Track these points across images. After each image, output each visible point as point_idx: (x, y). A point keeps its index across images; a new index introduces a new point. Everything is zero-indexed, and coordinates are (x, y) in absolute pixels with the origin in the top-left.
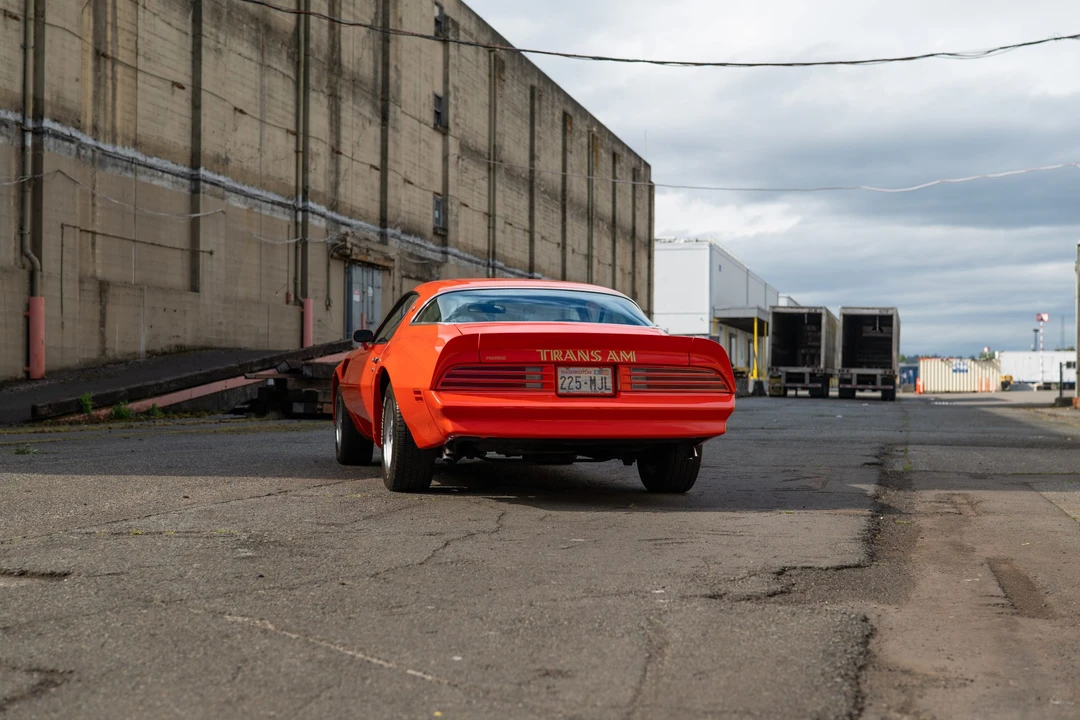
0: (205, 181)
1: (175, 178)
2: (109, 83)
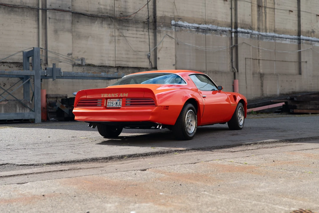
0: (303, 40)
1: (291, 40)
2: (264, 15)
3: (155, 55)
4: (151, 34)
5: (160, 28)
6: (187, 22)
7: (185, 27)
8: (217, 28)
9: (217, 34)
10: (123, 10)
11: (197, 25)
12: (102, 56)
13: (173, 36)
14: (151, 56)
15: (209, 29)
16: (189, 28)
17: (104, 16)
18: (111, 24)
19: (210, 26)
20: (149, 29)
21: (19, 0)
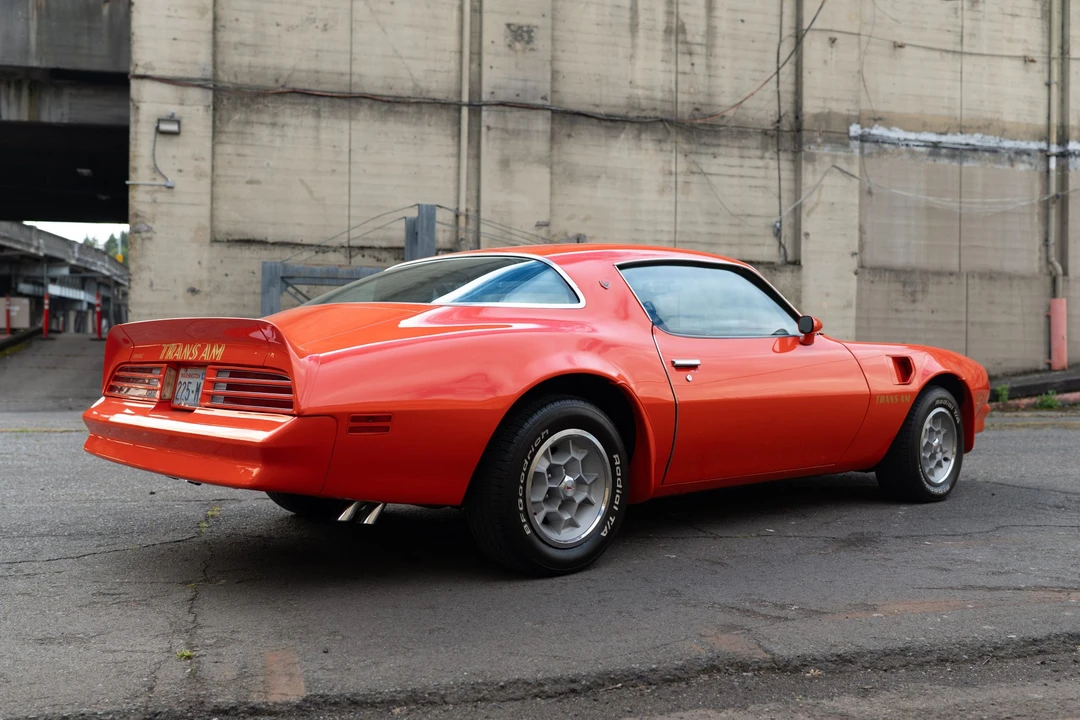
3: (795, 224)
4: (786, 166)
5: (812, 147)
6: (900, 128)
7: (894, 144)
8: (1001, 145)
9: (1000, 163)
10: (701, 99)
11: (933, 138)
12: (637, 230)
13: (855, 170)
14: (783, 227)
15: (972, 147)
16: (907, 145)
17: (646, 118)
18: (665, 141)
19: (975, 139)
20: (779, 150)
21: (410, 84)
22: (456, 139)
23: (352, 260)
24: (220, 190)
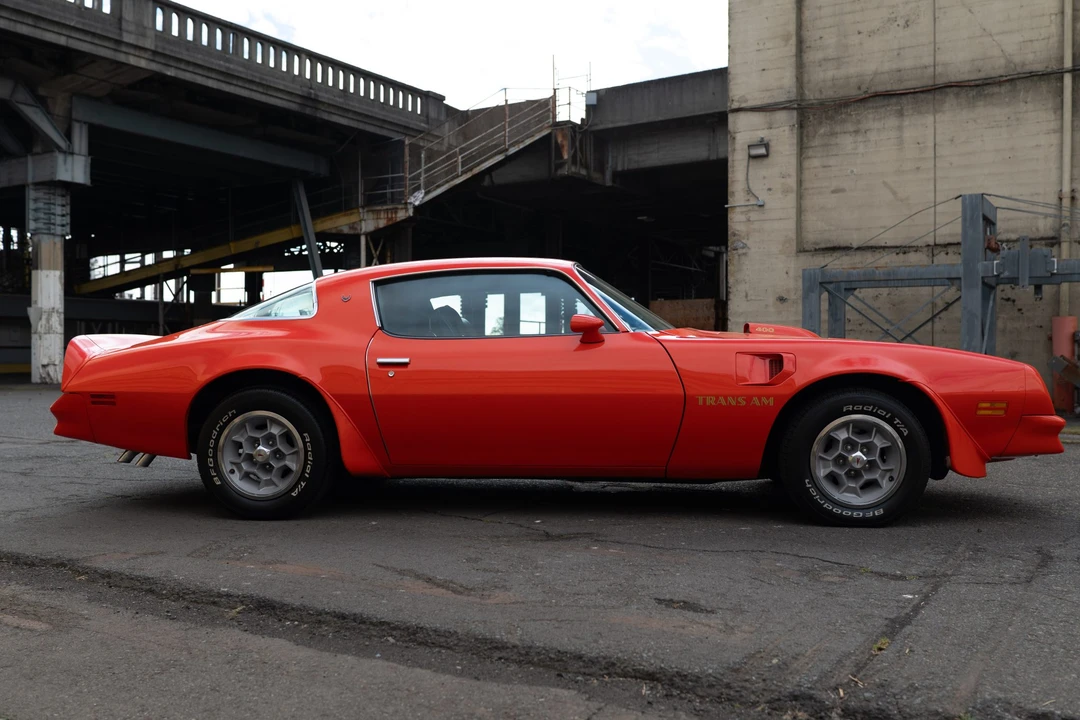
21: (1002, 61)
22: (1059, 112)
23: (935, 259)
24: (807, 203)
